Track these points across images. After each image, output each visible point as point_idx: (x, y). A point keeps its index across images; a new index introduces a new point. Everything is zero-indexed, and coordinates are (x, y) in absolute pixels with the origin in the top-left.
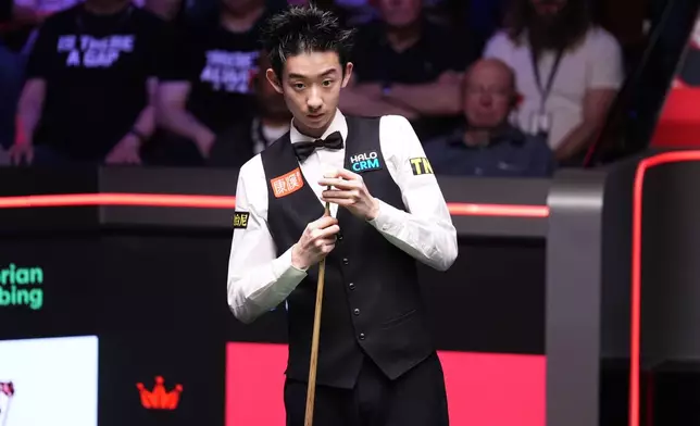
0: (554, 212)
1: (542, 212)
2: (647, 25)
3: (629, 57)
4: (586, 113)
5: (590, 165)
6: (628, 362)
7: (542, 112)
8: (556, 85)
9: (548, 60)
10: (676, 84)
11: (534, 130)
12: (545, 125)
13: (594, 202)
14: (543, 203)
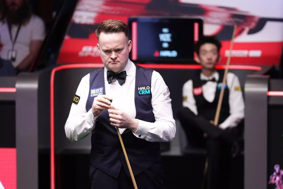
0: (19, 90)
1: (13, 90)
2: (54, 14)
3: (48, 26)
4: (31, 50)
5: (32, 71)
6: (49, 150)
7: (12, 50)
8: (18, 39)
9: (15, 29)
10: (67, 37)
11: (10, 58)
12: (14, 55)
13: (34, 86)
14: (14, 87)
